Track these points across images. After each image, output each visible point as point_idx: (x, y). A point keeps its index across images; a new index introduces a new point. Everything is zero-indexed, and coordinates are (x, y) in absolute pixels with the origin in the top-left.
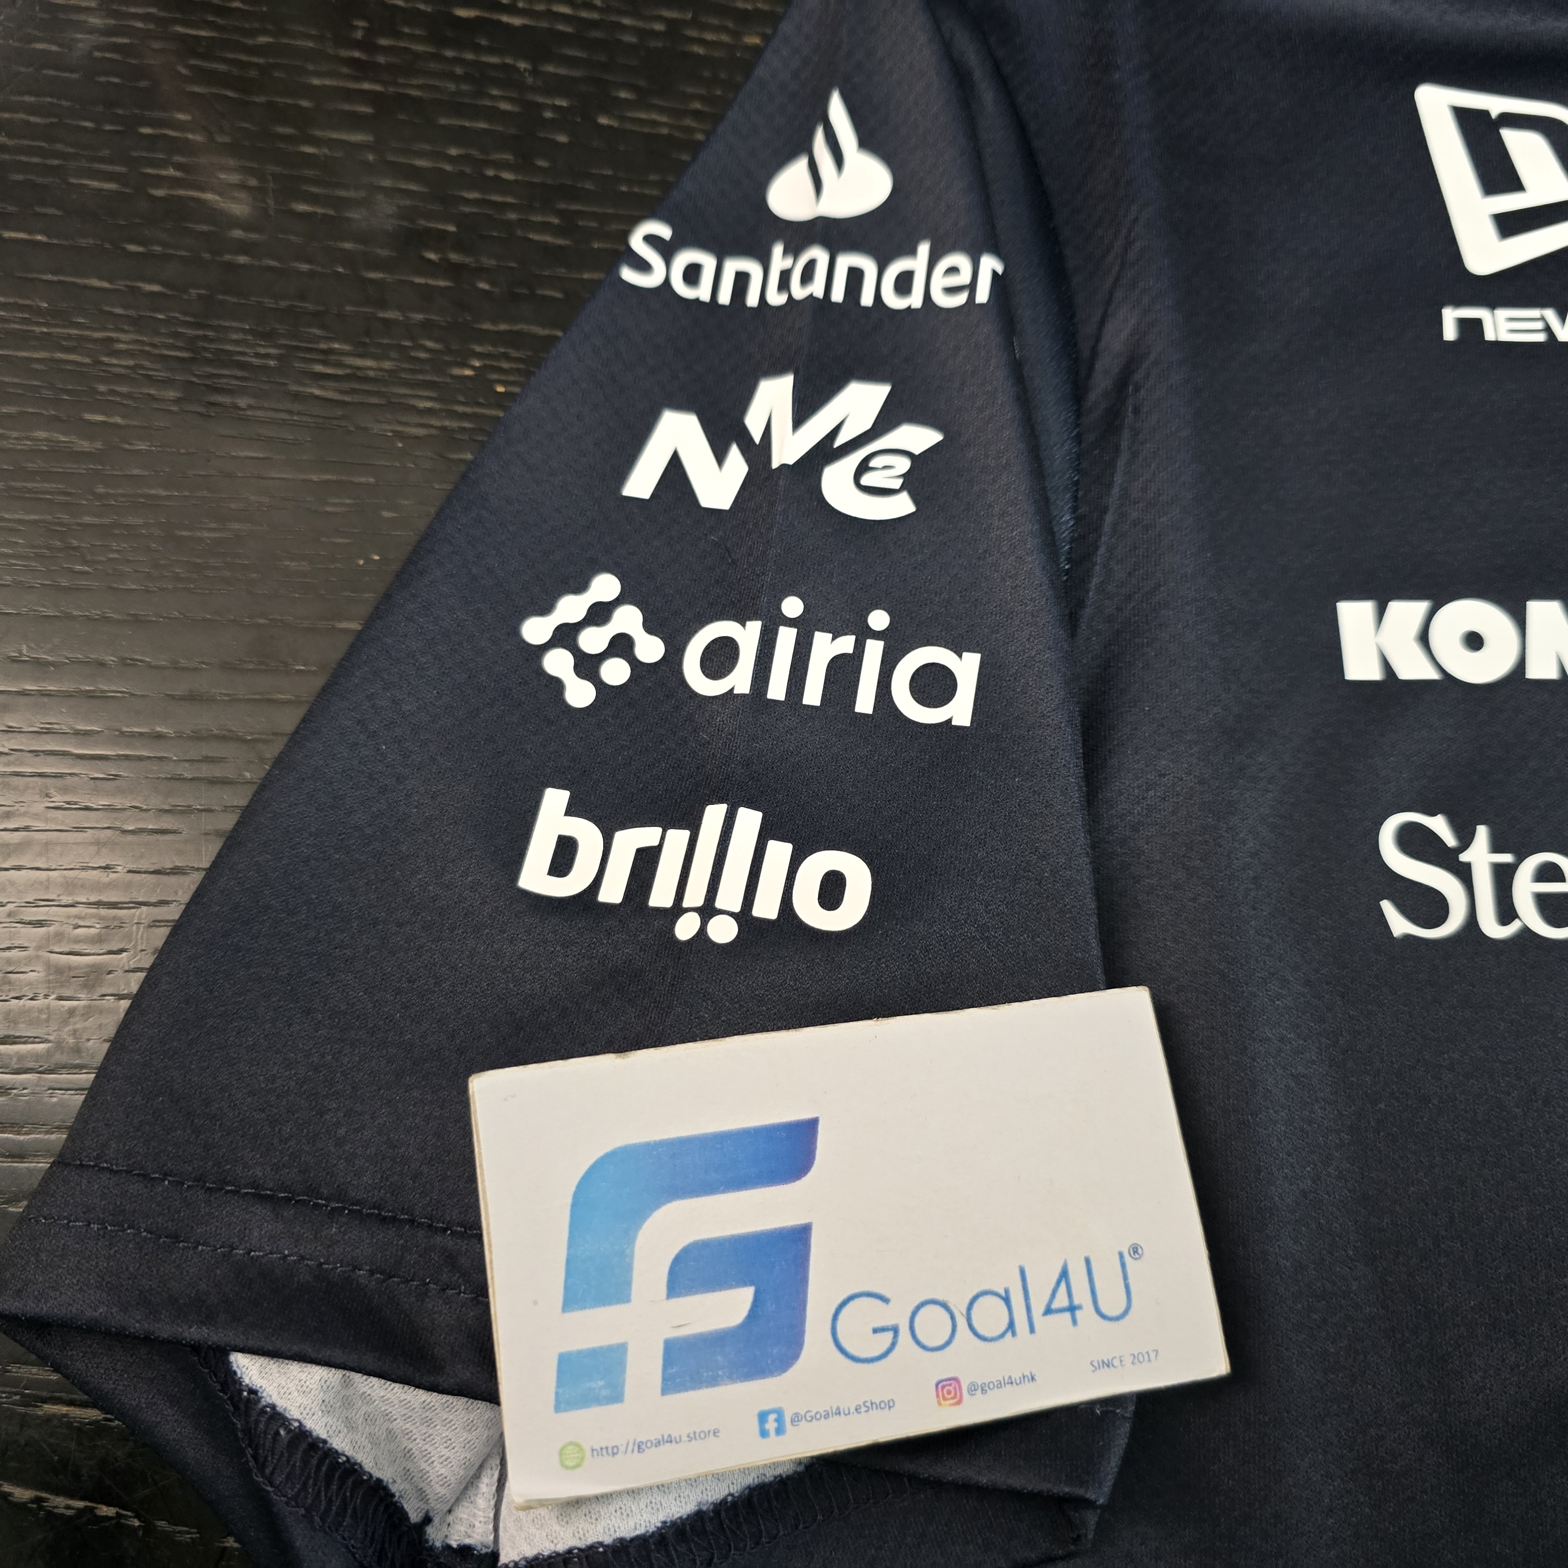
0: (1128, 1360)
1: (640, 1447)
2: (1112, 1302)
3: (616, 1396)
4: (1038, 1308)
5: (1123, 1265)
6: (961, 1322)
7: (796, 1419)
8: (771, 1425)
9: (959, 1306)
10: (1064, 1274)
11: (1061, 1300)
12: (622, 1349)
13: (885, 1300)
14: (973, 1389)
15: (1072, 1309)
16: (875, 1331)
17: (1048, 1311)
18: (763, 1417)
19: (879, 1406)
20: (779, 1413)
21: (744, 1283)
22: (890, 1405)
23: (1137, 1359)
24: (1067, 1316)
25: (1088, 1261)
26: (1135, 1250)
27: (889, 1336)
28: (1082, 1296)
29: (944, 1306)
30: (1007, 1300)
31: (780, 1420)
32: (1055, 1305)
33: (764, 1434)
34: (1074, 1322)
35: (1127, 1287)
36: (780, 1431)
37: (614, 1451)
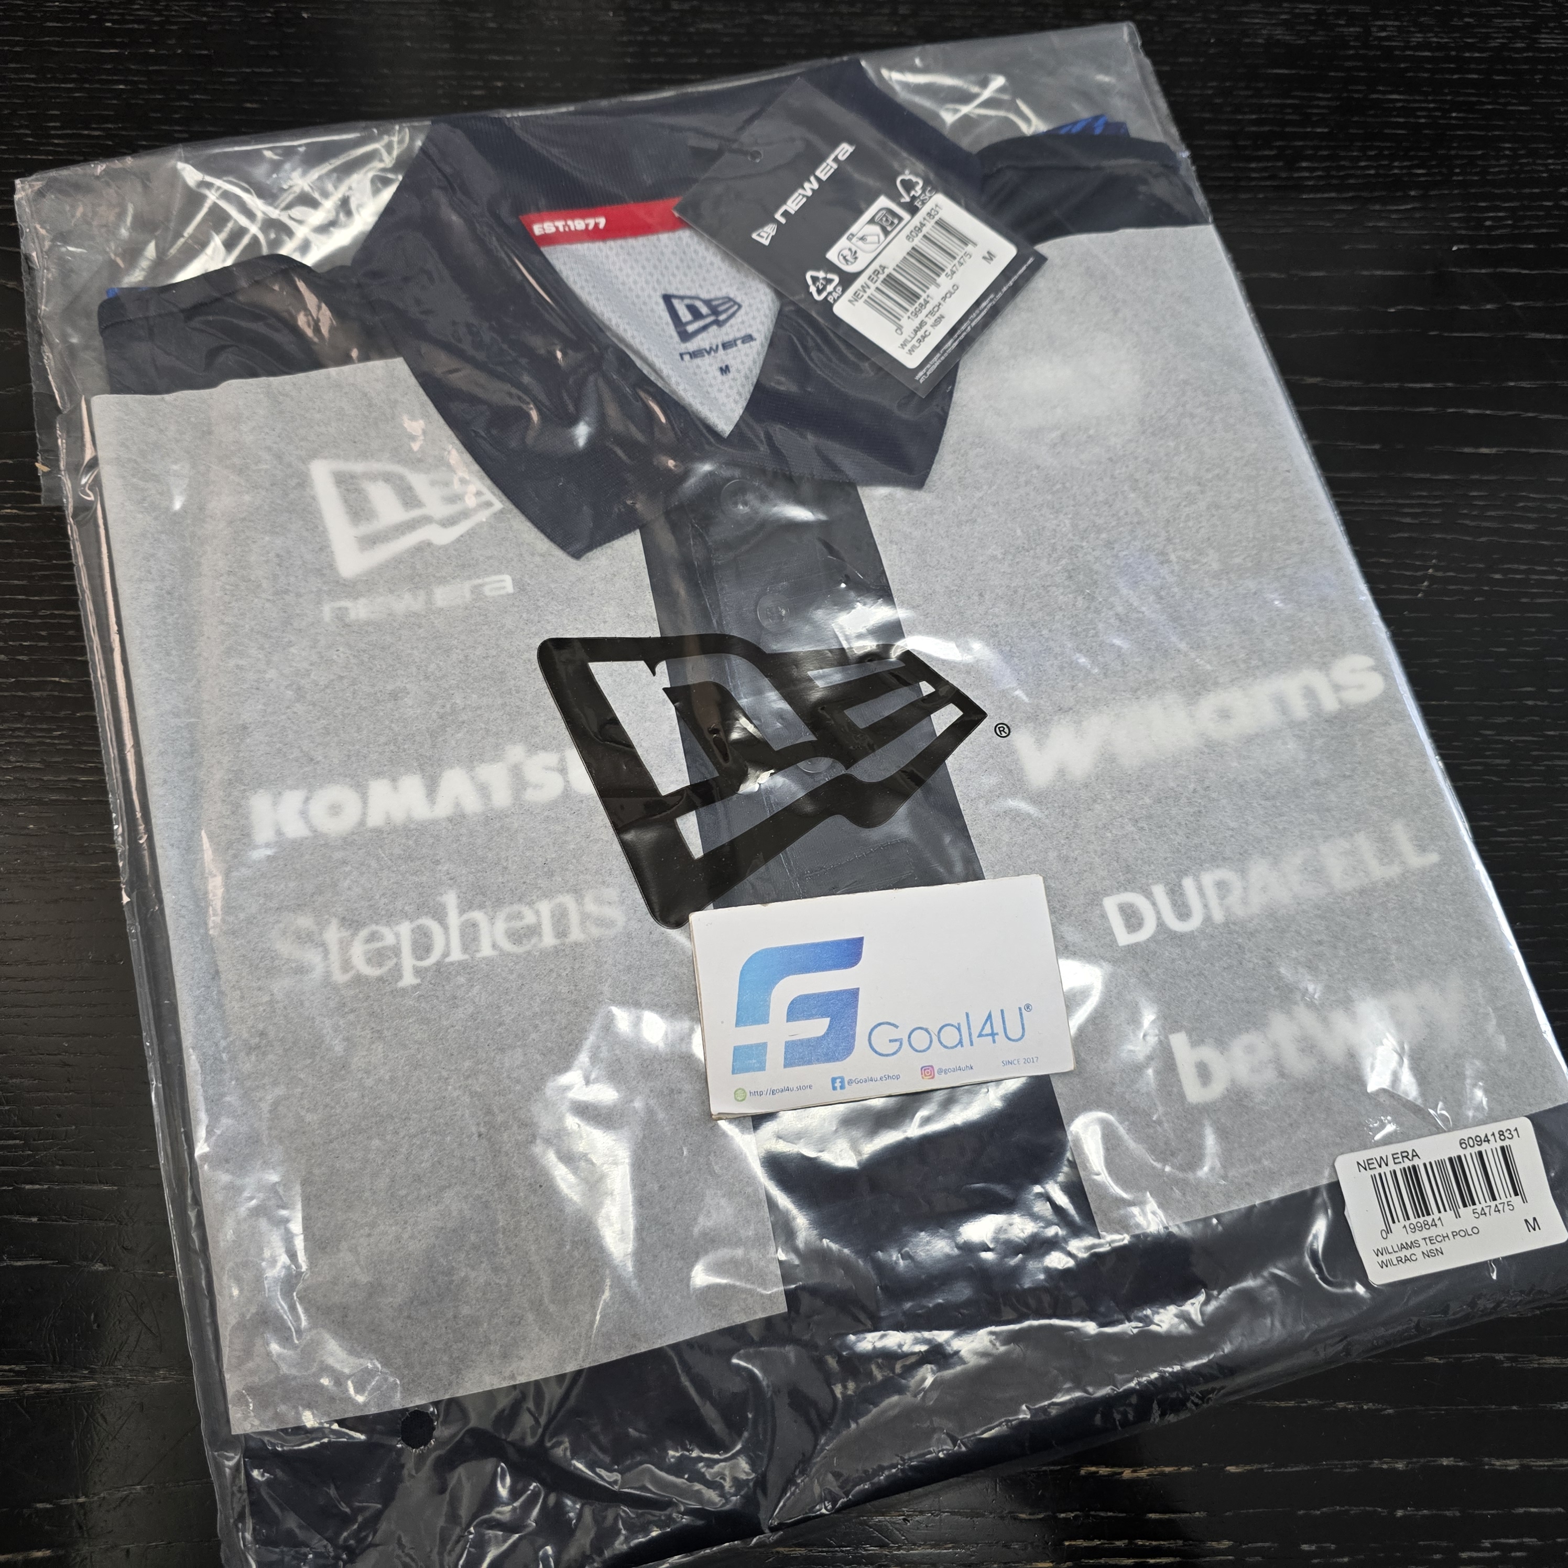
0: (1022, 1061)
1: (773, 1092)
2: (1015, 1032)
3: (762, 1068)
4: (975, 1033)
5: (1021, 1014)
6: (935, 1039)
7: (850, 1082)
8: (838, 1085)
9: (934, 1030)
10: (990, 1016)
11: (988, 1030)
12: (764, 1045)
13: (896, 1027)
14: (940, 1071)
15: (993, 1034)
16: (891, 1041)
17: (980, 1035)
18: (834, 1080)
19: (892, 1078)
20: (842, 1079)
21: (823, 1015)
22: (898, 1077)
23: (1026, 1061)
24: (990, 1038)
25: (1002, 1011)
26: (1028, 1007)
27: (898, 1044)
28: (998, 1028)
29: (927, 1030)
30: (959, 1029)
31: (842, 1082)
32: (984, 1033)
33: (834, 1088)
34: (994, 1041)
35: (1023, 1025)
36: (842, 1087)
37: (761, 1094)
